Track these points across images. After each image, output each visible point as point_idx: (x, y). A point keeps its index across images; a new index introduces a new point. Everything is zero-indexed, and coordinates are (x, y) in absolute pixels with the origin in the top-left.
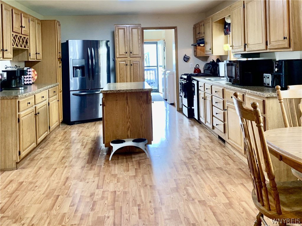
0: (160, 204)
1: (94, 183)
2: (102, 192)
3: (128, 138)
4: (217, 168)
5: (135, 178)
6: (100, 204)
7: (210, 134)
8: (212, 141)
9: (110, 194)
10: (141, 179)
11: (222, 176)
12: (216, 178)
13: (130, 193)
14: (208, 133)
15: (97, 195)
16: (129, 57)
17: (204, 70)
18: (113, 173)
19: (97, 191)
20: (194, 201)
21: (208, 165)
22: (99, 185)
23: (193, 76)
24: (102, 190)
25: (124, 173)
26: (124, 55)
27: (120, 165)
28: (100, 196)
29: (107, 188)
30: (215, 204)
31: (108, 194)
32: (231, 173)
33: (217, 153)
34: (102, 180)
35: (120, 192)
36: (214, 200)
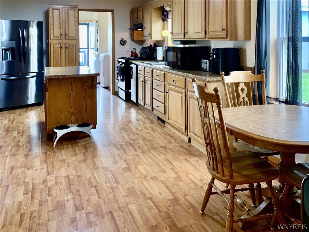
0: (116, 183)
1: (43, 170)
2: (54, 177)
3: (72, 124)
4: (161, 147)
5: (85, 162)
6: (55, 189)
7: (149, 116)
8: (152, 123)
9: (63, 179)
10: (92, 162)
11: (167, 154)
12: (163, 156)
13: (84, 176)
14: (146, 115)
15: (50, 181)
16: (64, 40)
17: (140, 54)
18: (61, 158)
19: (49, 177)
20: (146, 178)
21: (153, 145)
22: (50, 171)
23: (131, 60)
24: (54, 176)
25: (73, 158)
26: (59, 37)
27: (66, 150)
28: (54, 182)
29: (59, 173)
30: (166, 179)
31: (61, 179)
32: (175, 151)
33: (158, 133)
34: (51, 167)
35: (74, 176)
36: (165, 176)
